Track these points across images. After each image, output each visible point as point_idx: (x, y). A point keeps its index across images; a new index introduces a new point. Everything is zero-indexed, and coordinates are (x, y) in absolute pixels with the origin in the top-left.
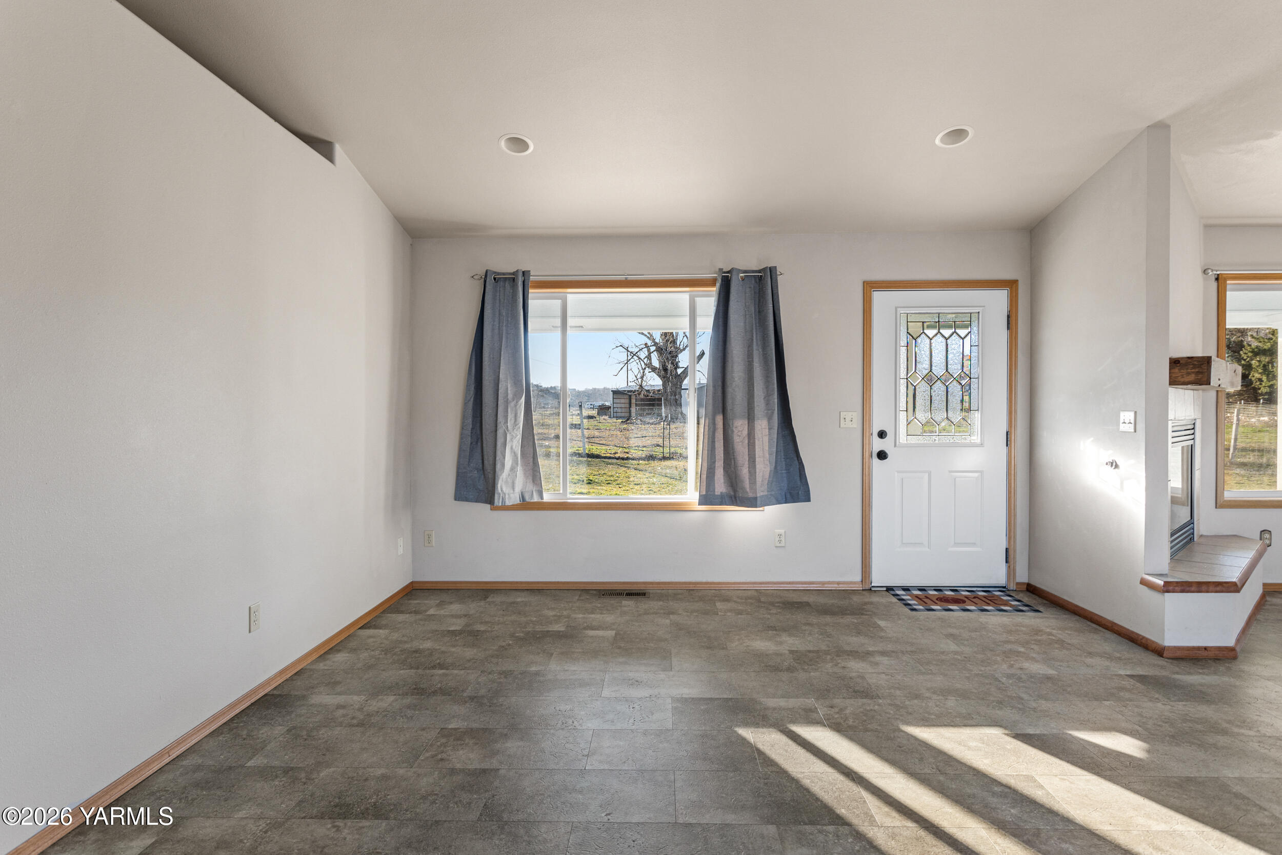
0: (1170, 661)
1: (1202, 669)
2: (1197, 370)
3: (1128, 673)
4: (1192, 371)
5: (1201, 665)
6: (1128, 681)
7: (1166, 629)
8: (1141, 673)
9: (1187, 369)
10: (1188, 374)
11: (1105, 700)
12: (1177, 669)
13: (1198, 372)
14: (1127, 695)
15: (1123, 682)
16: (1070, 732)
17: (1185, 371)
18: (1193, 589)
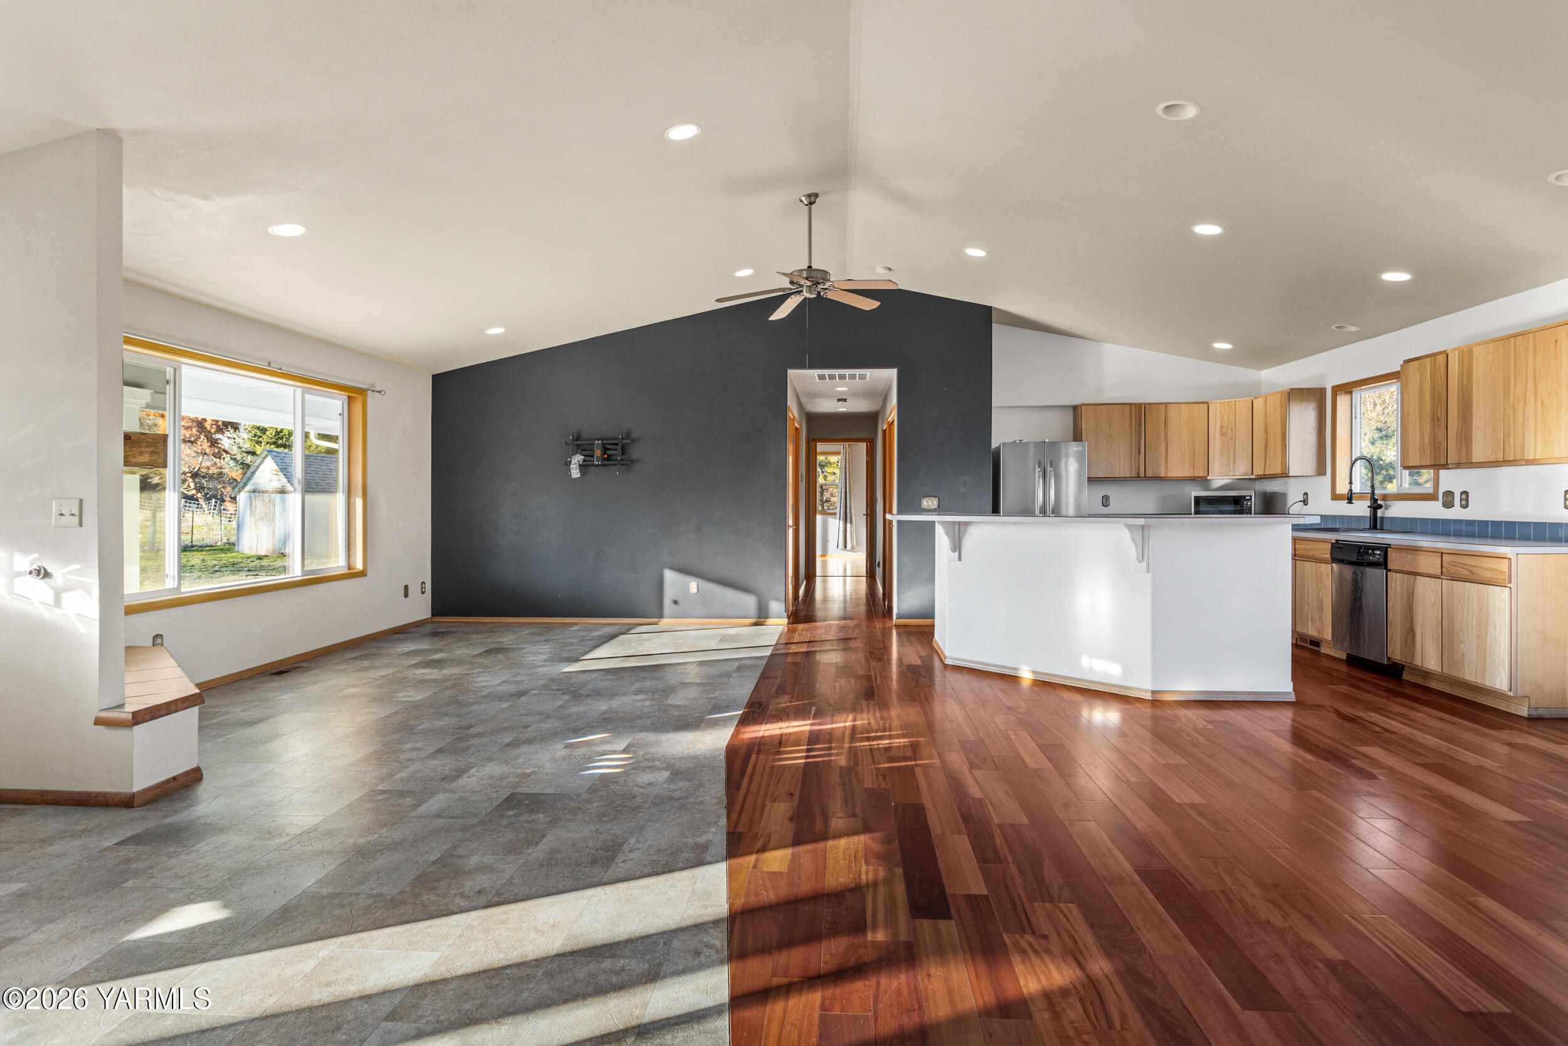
0: (144, 808)
1: (183, 802)
2: (152, 449)
3: (115, 842)
4: (147, 449)
5: (178, 799)
6: (125, 849)
7: (135, 771)
8: (129, 834)
9: (140, 447)
10: (142, 453)
11: (124, 883)
12: (160, 814)
13: (152, 452)
14: (141, 865)
15: (122, 854)
16: (125, 939)
17: (137, 449)
18: (162, 712)
